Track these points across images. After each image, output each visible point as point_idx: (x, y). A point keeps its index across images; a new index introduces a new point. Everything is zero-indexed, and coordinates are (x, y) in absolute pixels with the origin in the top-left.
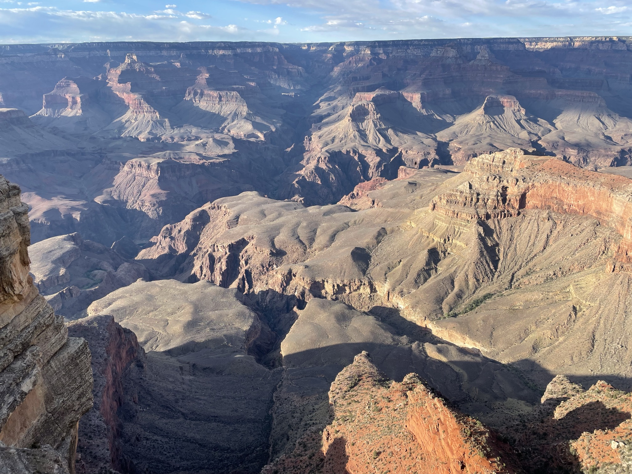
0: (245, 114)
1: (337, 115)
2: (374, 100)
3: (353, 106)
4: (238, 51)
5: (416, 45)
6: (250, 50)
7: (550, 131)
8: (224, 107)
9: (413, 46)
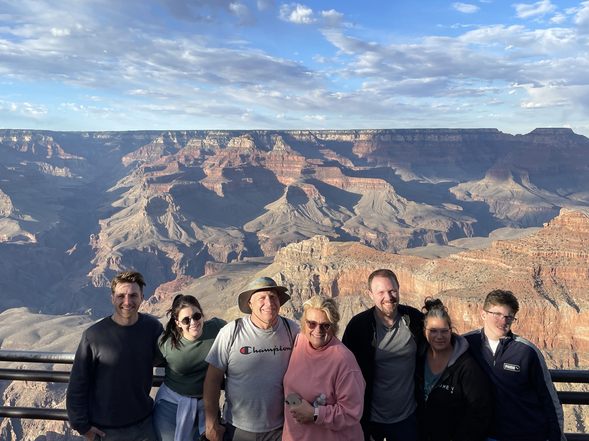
1: (129, 209)
2: (172, 191)
3: (148, 198)
6: (15, 139)
7: (350, 217)
9: (209, 136)
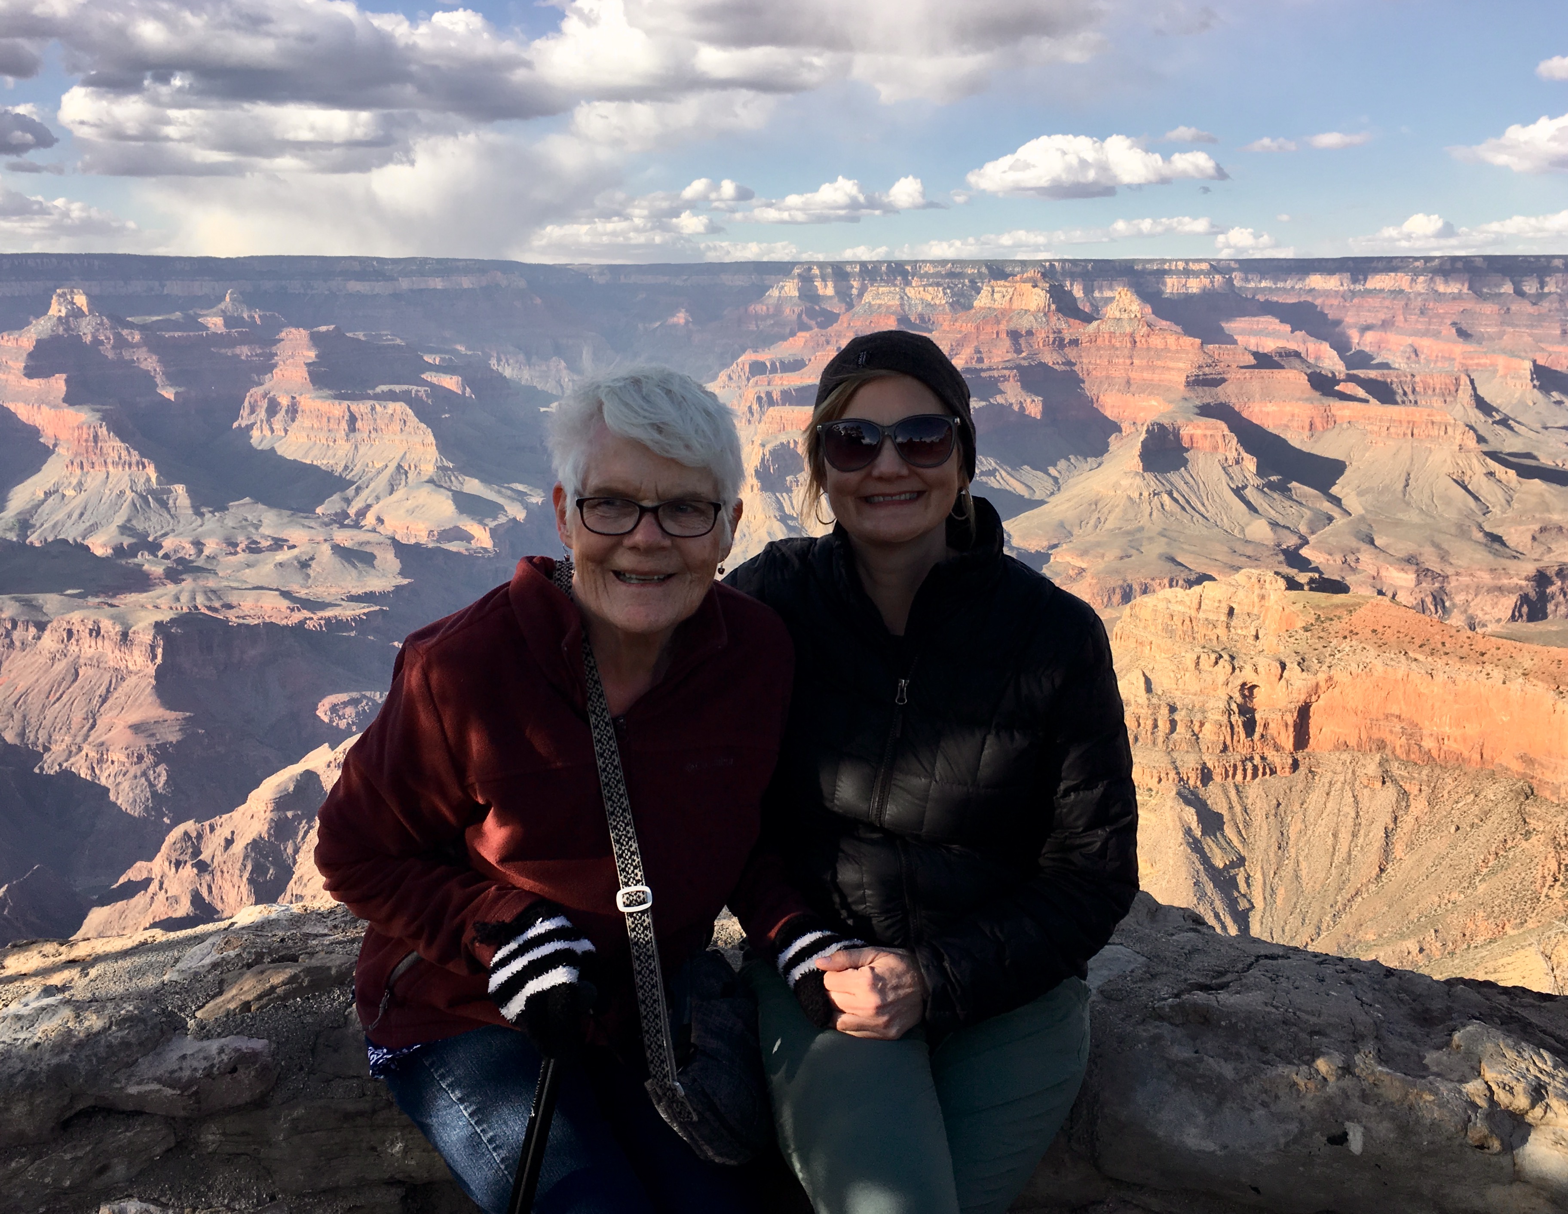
0: (429, 469)
3: (763, 446)
4: (404, 284)
5: (926, 275)
6: (438, 283)
7: (1330, 519)
8: (362, 450)
9: (922, 277)
